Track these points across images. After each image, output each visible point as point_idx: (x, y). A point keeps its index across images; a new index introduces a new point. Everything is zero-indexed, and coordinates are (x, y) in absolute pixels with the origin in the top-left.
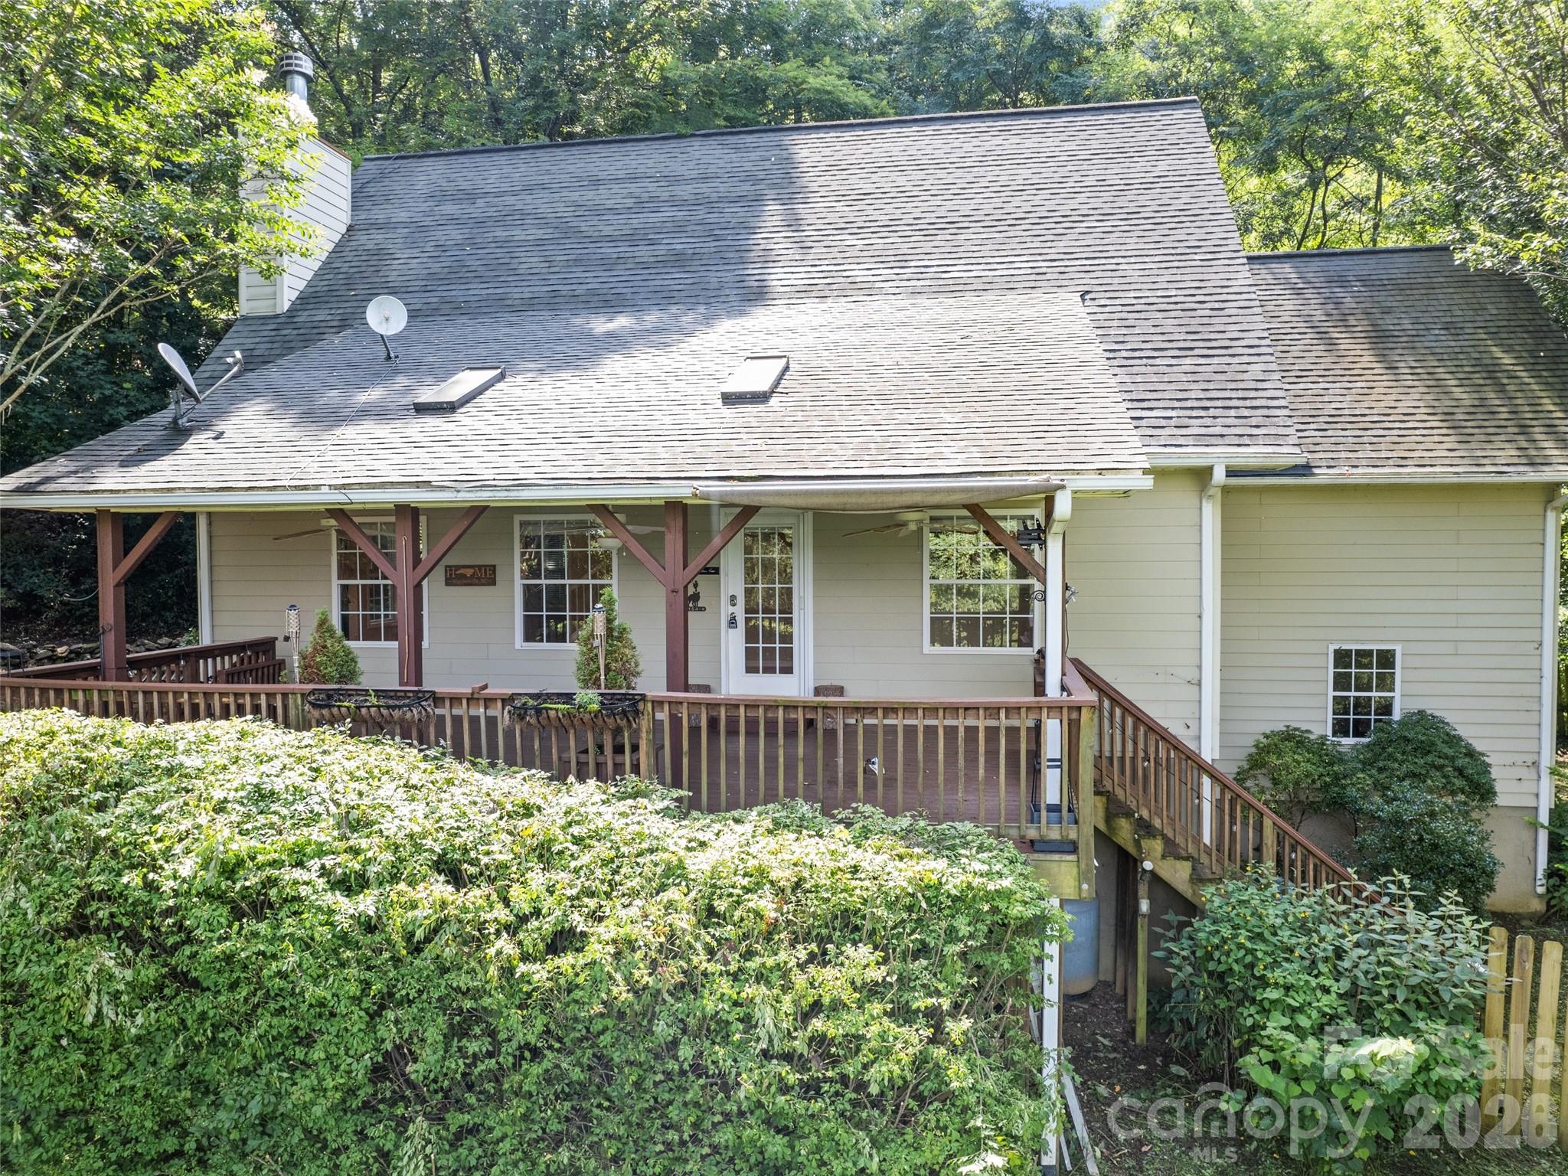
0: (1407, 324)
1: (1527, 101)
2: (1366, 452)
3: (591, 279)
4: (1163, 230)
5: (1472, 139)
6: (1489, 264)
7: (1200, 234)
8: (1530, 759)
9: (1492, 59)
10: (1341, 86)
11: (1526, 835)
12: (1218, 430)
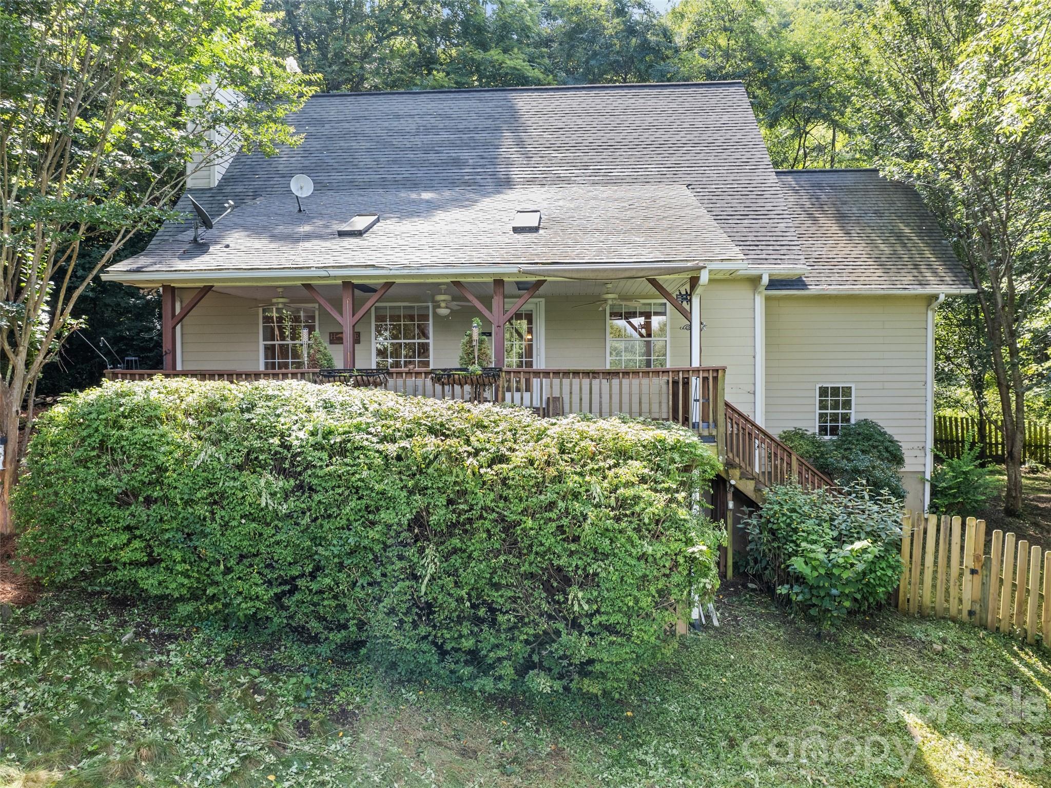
0: (855, 210)
1: (915, 92)
2: (836, 277)
3: (405, 172)
4: (728, 152)
5: (887, 111)
6: (897, 177)
7: (748, 155)
8: (921, 445)
9: (896, 68)
10: (816, 79)
11: (920, 486)
12: (764, 256)
